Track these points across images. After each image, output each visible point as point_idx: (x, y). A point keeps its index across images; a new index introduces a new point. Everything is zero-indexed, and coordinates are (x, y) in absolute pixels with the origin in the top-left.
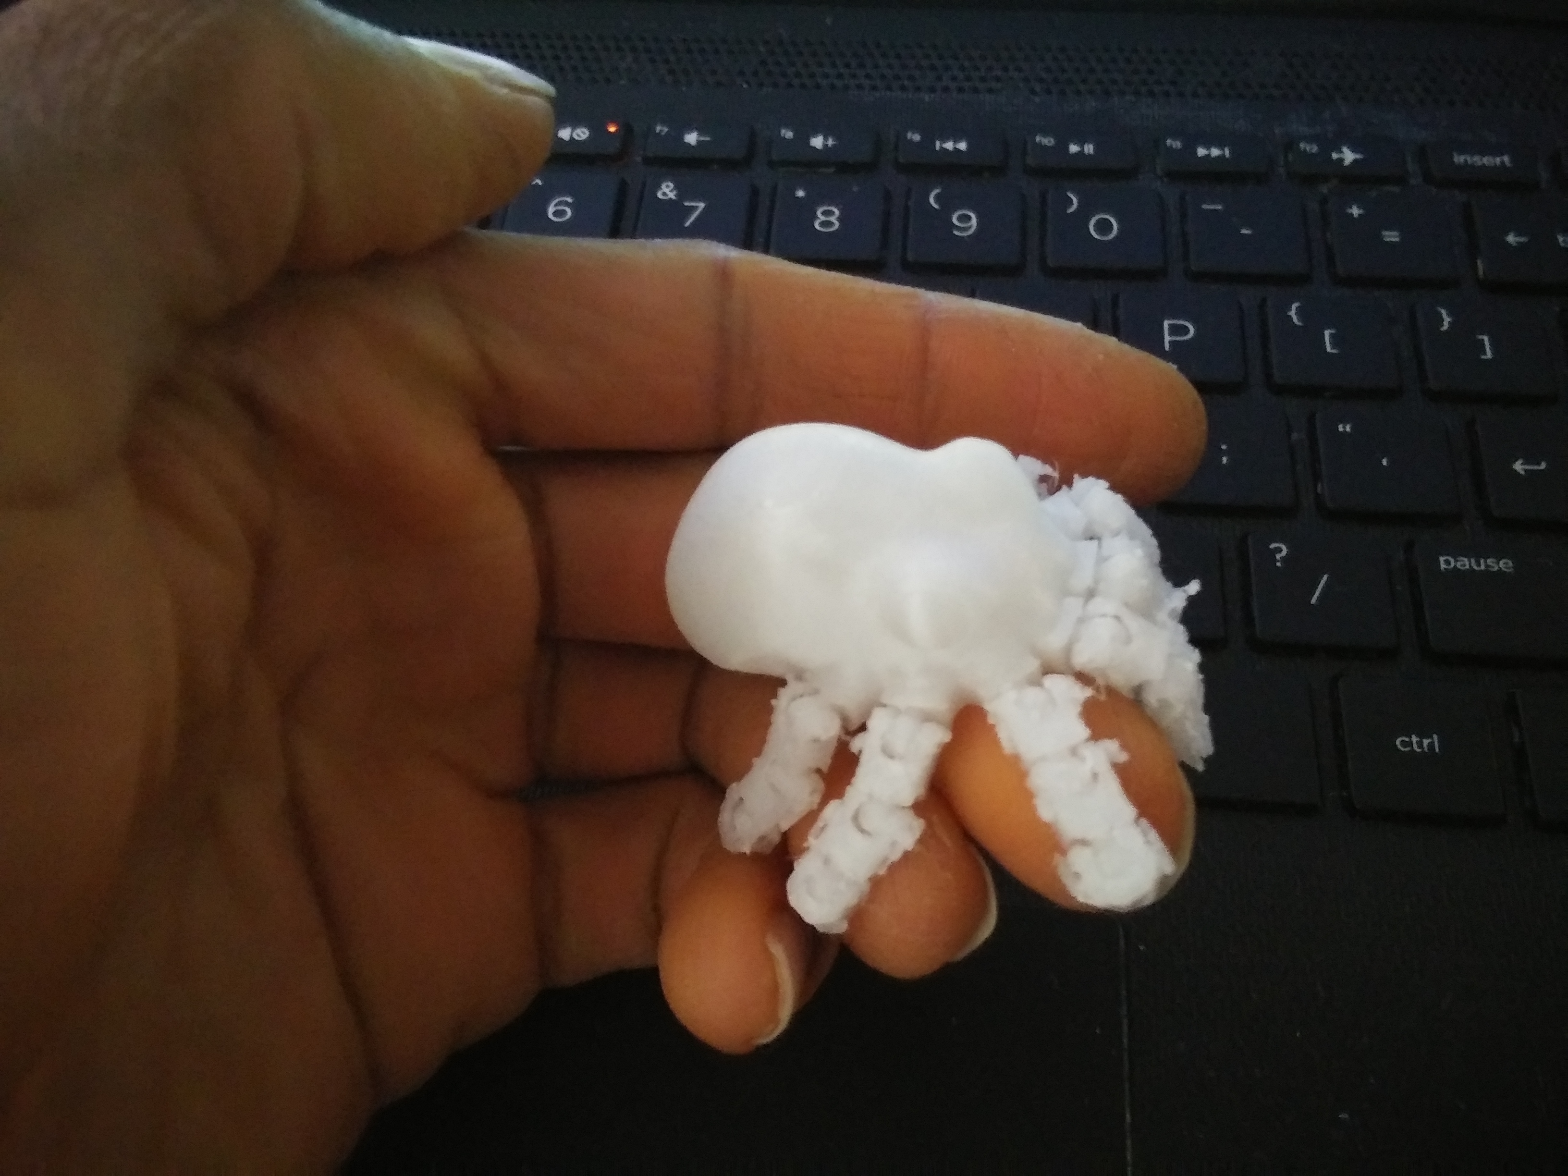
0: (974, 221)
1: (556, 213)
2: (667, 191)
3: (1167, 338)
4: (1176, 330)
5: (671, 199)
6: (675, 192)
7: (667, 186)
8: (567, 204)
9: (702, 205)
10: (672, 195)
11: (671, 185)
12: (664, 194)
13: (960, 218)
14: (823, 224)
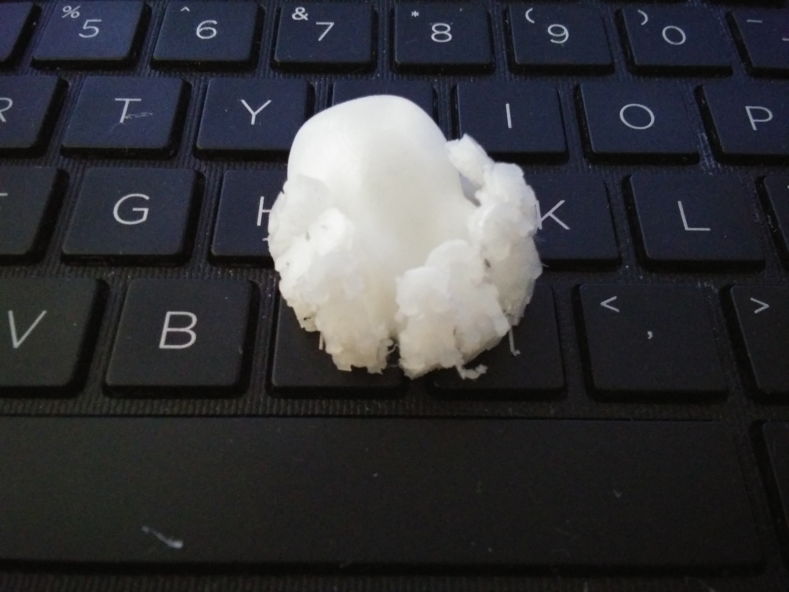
0: (566, 32)
1: (203, 33)
2: (300, 14)
3: (752, 121)
4: (757, 114)
5: (304, 19)
6: (307, 15)
7: (300, 10)
8: (212, 25)
9: (332, 24)
10: (305, 17)
11: (303, 10)
12: (297, 16)
13: (552, 30)
14: (437, 36)
